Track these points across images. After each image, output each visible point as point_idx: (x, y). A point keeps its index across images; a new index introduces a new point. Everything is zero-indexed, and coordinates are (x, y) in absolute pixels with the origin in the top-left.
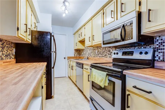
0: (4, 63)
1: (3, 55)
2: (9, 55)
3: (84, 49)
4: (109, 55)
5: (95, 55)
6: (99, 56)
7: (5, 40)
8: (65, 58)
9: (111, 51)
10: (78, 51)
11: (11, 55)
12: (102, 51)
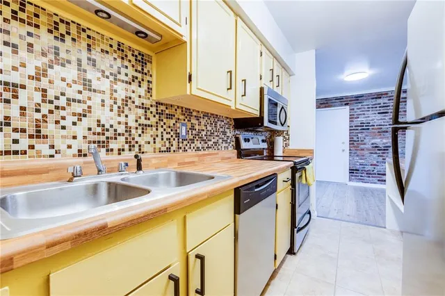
6: (193, 145)
12: (204, 128)
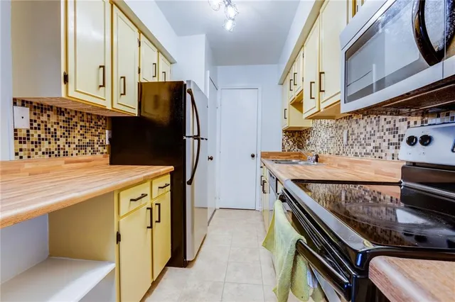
0: (67, 162)
1: (69, 146)
2: (91, 144)
3: (312, 128)
4: (392, 150)
5: (341, 148)
6: (352, 150)
7: (76, 112)
8: (253, 156)
9: (401, 132)
10: (296, 136)
11: (96, 146)
